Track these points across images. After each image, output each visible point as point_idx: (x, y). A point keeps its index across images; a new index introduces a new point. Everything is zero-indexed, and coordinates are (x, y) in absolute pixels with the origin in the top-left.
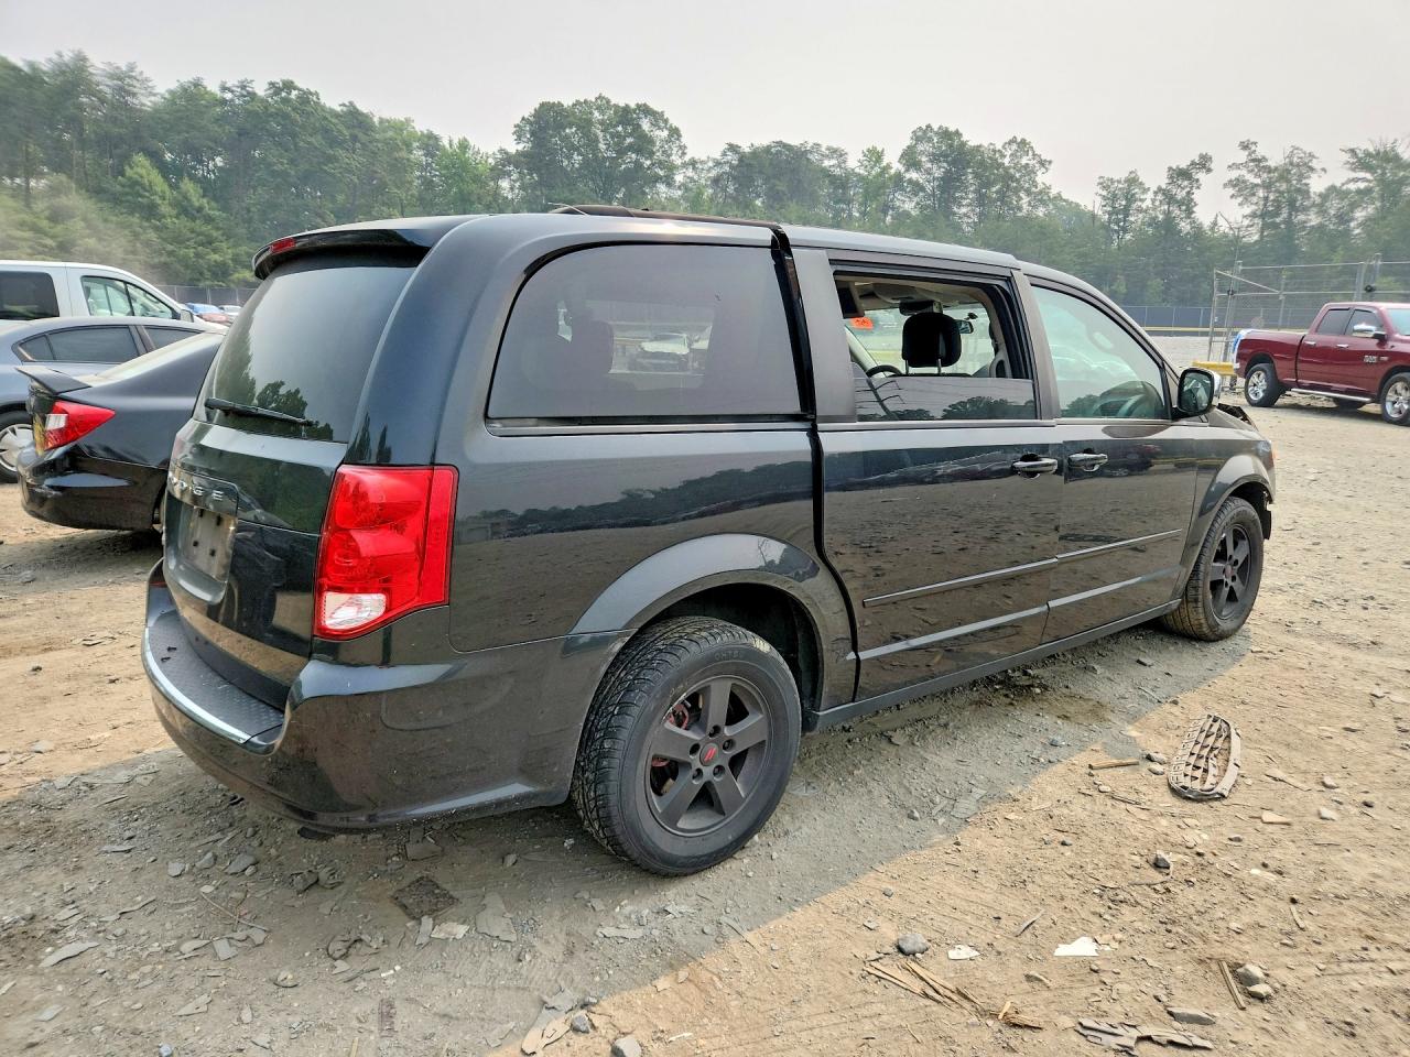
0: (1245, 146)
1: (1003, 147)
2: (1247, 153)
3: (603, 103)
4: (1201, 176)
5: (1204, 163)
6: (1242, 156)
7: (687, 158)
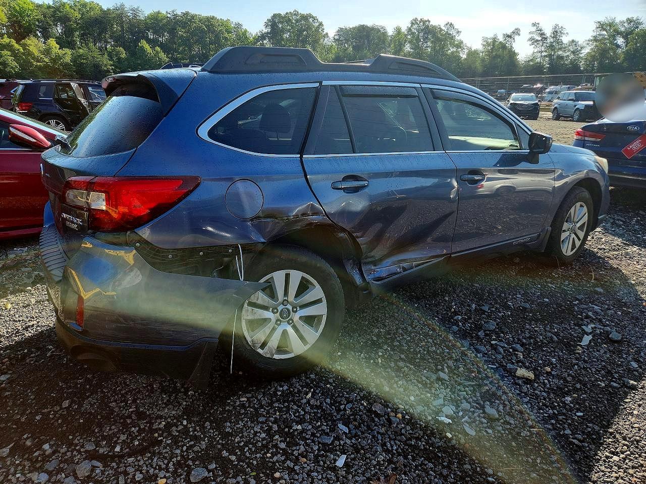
0: (534, 25)
1: (444, 26)
2: (535, 27)
3: (296, 13)
4: (516, 37)
5: (517, 32)
6: (534, 29)
7: (324, 33)
